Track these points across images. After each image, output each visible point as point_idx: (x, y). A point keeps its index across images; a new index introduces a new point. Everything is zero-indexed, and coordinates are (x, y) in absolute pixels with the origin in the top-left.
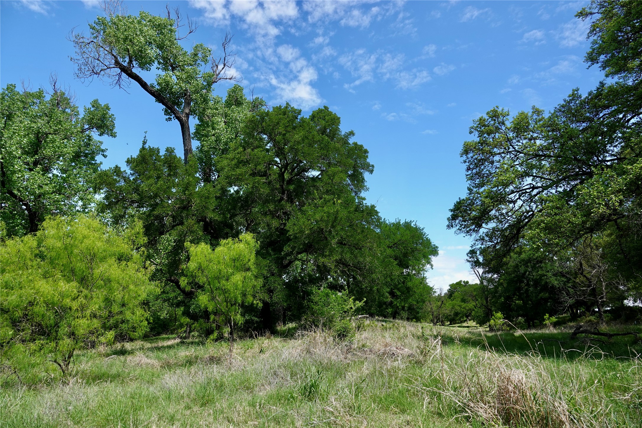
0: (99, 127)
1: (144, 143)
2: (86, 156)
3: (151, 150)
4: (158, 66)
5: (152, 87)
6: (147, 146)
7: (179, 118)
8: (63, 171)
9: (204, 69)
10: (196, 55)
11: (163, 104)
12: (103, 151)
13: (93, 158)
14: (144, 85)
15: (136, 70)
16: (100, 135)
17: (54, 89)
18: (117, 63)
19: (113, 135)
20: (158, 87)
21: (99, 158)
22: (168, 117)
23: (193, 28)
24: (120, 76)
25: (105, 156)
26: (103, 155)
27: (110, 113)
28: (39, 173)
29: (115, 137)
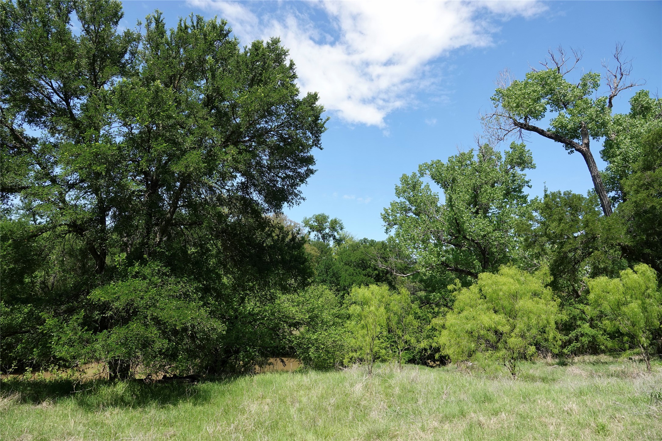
0: (519, 164)
1: (546, 191)
2: (515, 190)
3: (553, 194)
4: (551, 109)
5: (549, 131)
6: (548, 193)
7: (579, 150)
8: (500, 208)
9: (594, 96)
10: (585, 85)
11: (562, 142)
12: (528, 182)
13: (520, 192)
14: (542, 132)
15: (533, 122)
16: (522, 170)
17: (479, 145)
18: (516, 124)
19: (533, 167)
20: (554, 130)
21: (525, 190)
22: (569, 151)
23: (579, 56)
24: (521, 132)
25: (530, 187)
26: (528, 186)
27: (526, 149)
28: (481, 218)
29: (535, 168)
